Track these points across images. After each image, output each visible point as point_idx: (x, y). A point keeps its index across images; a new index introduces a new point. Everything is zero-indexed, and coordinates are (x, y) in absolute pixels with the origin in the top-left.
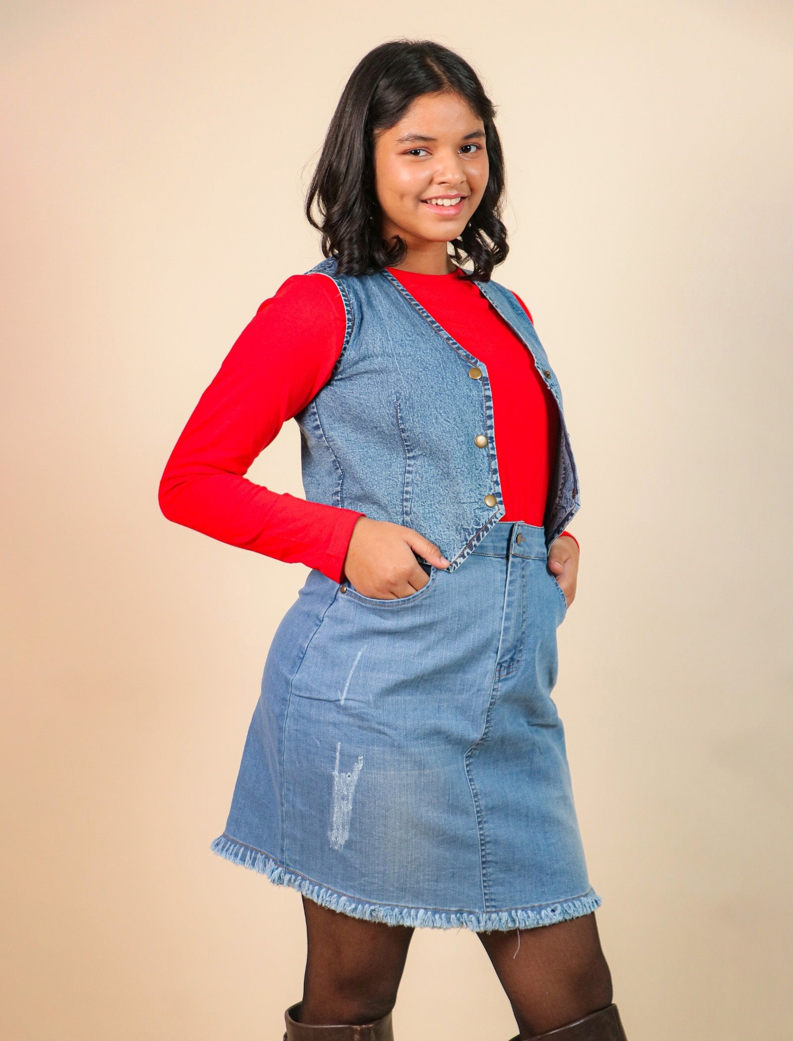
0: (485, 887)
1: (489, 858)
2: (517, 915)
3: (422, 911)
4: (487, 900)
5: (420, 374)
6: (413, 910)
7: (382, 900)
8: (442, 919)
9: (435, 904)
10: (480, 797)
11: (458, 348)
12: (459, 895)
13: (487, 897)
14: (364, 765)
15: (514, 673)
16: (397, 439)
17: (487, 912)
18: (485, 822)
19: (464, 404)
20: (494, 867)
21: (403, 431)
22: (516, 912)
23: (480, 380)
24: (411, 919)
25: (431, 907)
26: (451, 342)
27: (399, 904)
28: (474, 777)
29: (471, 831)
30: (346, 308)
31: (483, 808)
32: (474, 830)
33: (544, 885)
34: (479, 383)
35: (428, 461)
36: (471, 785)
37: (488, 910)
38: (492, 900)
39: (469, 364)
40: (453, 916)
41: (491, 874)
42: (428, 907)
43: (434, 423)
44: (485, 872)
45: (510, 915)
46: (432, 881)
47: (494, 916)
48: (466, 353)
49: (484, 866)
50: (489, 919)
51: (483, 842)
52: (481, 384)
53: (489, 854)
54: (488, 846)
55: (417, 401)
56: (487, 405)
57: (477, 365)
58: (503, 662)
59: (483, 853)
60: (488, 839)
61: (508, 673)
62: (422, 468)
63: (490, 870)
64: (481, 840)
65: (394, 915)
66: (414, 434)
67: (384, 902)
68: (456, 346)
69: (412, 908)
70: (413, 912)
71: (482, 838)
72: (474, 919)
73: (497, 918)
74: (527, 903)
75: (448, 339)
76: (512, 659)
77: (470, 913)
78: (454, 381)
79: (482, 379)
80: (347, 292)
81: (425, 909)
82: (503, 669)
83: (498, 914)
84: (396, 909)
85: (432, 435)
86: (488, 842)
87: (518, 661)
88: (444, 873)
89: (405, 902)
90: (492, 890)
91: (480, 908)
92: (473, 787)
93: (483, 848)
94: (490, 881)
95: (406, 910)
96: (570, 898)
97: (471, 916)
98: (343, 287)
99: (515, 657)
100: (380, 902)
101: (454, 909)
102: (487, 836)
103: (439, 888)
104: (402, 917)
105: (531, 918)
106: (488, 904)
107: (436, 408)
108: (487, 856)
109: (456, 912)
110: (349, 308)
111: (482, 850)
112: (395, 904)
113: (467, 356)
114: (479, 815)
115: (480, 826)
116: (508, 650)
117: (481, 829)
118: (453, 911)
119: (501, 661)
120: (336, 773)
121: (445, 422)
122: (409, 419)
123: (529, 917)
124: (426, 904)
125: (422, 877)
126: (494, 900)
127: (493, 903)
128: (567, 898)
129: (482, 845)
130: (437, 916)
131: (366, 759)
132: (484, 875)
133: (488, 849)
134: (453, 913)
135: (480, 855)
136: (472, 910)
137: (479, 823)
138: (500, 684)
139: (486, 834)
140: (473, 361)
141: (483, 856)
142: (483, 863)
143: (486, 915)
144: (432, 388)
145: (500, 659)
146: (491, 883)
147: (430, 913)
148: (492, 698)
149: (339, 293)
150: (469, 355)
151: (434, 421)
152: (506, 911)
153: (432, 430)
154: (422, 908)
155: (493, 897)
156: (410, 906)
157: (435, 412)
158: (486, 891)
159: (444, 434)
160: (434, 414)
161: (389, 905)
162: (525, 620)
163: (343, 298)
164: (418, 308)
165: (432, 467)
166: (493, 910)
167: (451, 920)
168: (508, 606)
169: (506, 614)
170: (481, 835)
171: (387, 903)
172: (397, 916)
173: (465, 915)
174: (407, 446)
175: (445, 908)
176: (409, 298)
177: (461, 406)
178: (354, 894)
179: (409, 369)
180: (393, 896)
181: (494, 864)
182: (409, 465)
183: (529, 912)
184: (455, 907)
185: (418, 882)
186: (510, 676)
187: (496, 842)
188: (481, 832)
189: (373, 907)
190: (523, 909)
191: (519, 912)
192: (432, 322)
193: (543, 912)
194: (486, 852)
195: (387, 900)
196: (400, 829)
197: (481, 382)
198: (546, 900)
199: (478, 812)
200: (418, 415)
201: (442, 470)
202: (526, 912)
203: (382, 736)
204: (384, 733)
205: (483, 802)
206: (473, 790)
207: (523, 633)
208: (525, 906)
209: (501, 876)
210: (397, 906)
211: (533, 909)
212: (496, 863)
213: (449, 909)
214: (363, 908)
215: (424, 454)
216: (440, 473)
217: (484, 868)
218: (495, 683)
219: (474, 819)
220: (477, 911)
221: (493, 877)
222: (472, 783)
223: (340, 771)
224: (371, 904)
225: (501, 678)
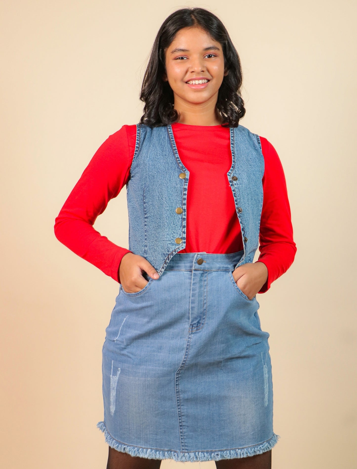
0: (182, 439)
1: (184, 424)
2: (199, 455)
3: (149, 450)
4: (183, 446)
5: (155, 174)
6: (145, 449)
7: (129, 443)
8: (160, 454)
9: (157, 447)
10: (180, 393)
11: (180, 163)
12: (168, 442)
13: (183, 444)
14: (120, 373)
15: (200, 330)
16: (142, 208)
17: (182, 452)
18: (182, 405)
19: (172, 191)
20: (186, 429)
21: (145, 203)
22: (198, 453)
23: (184, 180)
24: (144, 454)
25: (154, 448)
26: (178, 159)
27: (137, 446)
28: (180, 383)
29: (173, 409)
30: (136, 141)
31: (181, 399)
32: (175, 409)
33: (215, 441)
34: (183, 181)
35: (152, 219)
36: (176, 387)
37: (183, 451)
38: (185, 446)
39: (182, 171)
40: (166, 453)
41: (185, 432)
42: (153, 448)
43: (157, 200)
44: (181, 431)
45: (195, 454)
46: (154, 434)
47: (186, 454)
48: (182, 165)
49: (181, 428)
50: (184, 456)
51: (180, 415)
52: (184, 182)
53: (183, 422)
54: (183, 417)
55: (151, 188)
56: (184, 193)
57: (186, 172)
58: (193, 324)
59: (180, 421)
60: (183, 414)
61: (197, 330)
62: (149, 223)
63: (185, 430)
64: (179, 414)
65: (134, 451)
66: (149, 205)
67: (130, 444)
68: (179, 162)
69: (144, 448)
70: (145, 450)
71: (180, 413)
72: (176, 455)
73: (188, 456)
74: (205, 449)
75: (178, 158)
76: (198, 322)
77: (175, 452)
78: (169, 179)
79: (185, 179)
80: (141, 134)
81: (151, 449)
82: (194, 327)
83: (189, 454)
84: (136, 448)
85: (156, 206)
86: (183, 415)
87: (203, 324)
88: (160, 430)
89: (141, 445)
90: (186, 441)
91: (179, 449)
92: (177, 388)
93: (180, 418)
94: (184, 436)
95: (141, 449)
96: (230, 448)
97: (175, 453)
98: (140, 132)
99: (201, 322)
100: (128, 444)
101: (167, 449)
102: (182, 412)
103: (158, 438)
104: (139, 452)
105: (206, 457)
106: (183, 448)
107: (159, 192)
108: (183, 423)
109: (168, 451)
110: (138, 142)
111: (180, 419)
112: (135, 446)
113: (182, 167)
114: (178, 402)
115: (179, 407)
116: (196, 318)
117: (179, 409)
118: (166, 450)
119: (192, 324)
120: (111, 376)
121: (161, 199)
122: (147, 197)
123: (204, 456)
124: (152, 446)
125: (148, 432)
126: (187, 446)
127: (186, 448)
128: (227, 448)
129: (180, 416)
130: (157, 453)
131: (121, 370)
132: (181, 432)
133: (183, 419)
134: (166, 452)
135: (179, 422)
136: (175, 450)
137: (178, 405)
138: (192, 335)
139: (182, 411)
140: (184, 170)
141: (180, 422)
142: (181, 426)
143: (182, 454)
144: (158, 182)
145: (191, 322)
146: (185, 437)
147: (153, 451)
148: (188, 342)
149: (136, 134)
150: (183, 166)
151: (157, 198)
152: (193, 452)
153: (156, 203)
154: (149, 448)
155: (186, 444)
156: (143, 447)
157: (158, 194)
158: (182, 441)
159: (161, 205)
160: (158, 195)
161: (132, 446)
162: (205, 303)
163: (137, 137)
164: (172, 142)
165: (153, 223)
166: (186, 451)
167: (165, 455)
168: (193, 296)
169: (192, 300)
170: (179, 411)
171: (132, 445)
172: (136, 452)
173: (172, 453)
174: (145, 211)
175: (162, 449)
176: (171, 138)
177: (170, 192)
178: (118, 439)
179: (151, 172)
180: (134, 441)
181: (187, 427)
182: (146, 222)
183: (205, 454)
184: (167, 448)
185: (147, 435)
186: (198, 331)
187: (187, 416)
188: (179, 410)
189: (125, 446)
190: (202, 452)
191: (200, 453)
192: (175, 150)
193: (213, 454)
194: (182, 420)
195: (132, 443)
196: (135, 407)
197: (184, 181)
198: (215, 448)
199: (178, 400)
200: (151, 195)
201: (158, 224)
202: (204, 454)
203: (129, 359)
204: (130, 358)
205: (182, 396)
206: (176, 389)
207: (205, 310)
208: (203, 450)
209: (191, 434)
210: (137, 447)
211: (207, 452)
212: (188, 426)
213: (164, 449)
214: (121, 446)
215: (150, 216)
216: (157, 225)
217: (181, 429)
218: (190, 334)
219: (175, 403)
220: (178, 451)
221: (186, 434)
222: (177, 386)
223: (113, 375)
224: (125, 445)
225: (193, 332)
